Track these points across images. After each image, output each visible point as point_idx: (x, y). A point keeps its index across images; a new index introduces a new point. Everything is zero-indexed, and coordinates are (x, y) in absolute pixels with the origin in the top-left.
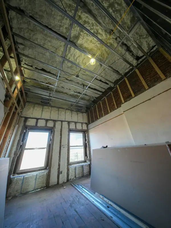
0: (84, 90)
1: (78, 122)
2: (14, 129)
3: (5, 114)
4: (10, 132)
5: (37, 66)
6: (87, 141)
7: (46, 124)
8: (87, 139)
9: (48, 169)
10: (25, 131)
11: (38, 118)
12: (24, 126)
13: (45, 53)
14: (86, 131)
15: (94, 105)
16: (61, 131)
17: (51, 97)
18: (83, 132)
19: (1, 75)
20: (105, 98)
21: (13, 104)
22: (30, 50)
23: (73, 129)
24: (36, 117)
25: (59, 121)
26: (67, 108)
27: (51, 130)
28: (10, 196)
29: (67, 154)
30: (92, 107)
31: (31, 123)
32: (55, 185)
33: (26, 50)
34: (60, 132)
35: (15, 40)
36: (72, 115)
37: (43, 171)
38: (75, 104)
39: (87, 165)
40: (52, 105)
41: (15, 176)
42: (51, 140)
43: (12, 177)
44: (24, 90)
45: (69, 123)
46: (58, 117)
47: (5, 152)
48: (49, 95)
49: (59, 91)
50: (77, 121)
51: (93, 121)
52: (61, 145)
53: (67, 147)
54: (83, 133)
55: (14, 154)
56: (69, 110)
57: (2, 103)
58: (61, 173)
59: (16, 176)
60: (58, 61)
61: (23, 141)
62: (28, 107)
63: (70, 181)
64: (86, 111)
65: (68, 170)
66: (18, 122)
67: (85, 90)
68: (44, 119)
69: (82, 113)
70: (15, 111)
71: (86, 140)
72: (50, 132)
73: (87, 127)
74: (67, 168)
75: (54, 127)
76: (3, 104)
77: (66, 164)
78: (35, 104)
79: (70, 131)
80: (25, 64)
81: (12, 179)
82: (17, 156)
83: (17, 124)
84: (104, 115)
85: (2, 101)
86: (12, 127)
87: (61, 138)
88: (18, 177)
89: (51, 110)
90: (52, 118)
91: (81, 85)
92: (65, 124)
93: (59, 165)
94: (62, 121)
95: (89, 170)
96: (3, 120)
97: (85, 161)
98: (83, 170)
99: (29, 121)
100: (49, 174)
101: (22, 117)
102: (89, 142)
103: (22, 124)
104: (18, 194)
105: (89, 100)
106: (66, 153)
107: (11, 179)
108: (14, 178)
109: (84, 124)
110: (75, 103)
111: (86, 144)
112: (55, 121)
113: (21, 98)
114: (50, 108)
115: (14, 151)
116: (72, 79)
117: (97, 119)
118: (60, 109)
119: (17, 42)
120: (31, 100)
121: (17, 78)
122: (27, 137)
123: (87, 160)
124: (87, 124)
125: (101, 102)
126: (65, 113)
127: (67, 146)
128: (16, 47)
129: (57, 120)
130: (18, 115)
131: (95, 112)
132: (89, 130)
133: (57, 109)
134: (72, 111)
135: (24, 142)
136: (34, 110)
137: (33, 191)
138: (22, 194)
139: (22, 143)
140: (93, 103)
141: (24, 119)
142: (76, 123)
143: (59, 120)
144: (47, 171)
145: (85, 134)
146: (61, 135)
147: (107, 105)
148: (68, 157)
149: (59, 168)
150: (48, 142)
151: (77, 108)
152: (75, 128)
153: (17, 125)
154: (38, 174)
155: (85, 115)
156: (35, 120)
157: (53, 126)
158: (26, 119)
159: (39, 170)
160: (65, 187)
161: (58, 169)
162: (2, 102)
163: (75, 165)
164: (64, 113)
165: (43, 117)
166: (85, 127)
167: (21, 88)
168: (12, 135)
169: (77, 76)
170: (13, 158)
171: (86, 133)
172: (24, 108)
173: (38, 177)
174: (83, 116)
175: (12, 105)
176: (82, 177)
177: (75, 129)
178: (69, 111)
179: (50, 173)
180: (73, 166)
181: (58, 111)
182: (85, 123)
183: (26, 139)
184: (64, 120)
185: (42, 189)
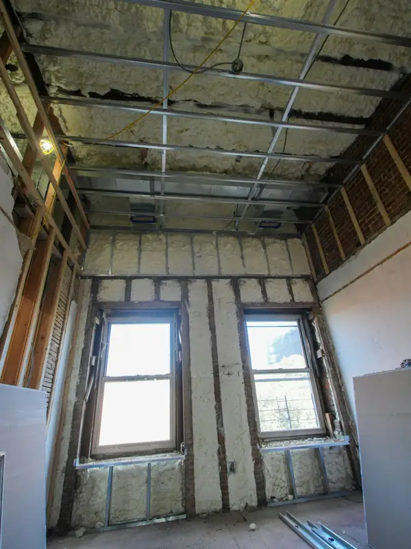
0: (274, 130)
1: (273, 273)
2: (65, 312)
3: (25, 258)
4: (54, 320)
5: (93, 85)
6: (321, 347)
7: (157, 292)
8: (319, 340)
9: (183, 450)
10: (97, 322)
11: (128, 275)
12: (93, 304)
13: (104, 18)
14: (310, 310)
15: (331, 191)
16: (211, 315)
17: (159, 194)
18: (299, 316)
19: (3, 149)
20: (382, 143)
21: (48, 231)
22: (62, 30)
23: (253, 304)
24: (123, 274)
25: (198, 280)
26: (221, 227)
27: (176, 313)
28: (81, 526)
29: (244, 398)
30: (325, 202)
31: (112, 292)
32: (216, 512)
33: (49, 35)
34: (207, 320)
35: (14, 8)
36: (242, 249)
37: (168, 456)
38: (248, 203)
39: (336, 451)
40: (168, 226)
41: (85, 464)
42: (180, 349)
43: (78, 464)
44: (77, 189)
45: (235, 282)
46: (194, 264)
47: (50, 385)
48: (152, 187)
49: (182, 165)
50: (265, 273)
51: (336, 263)
52: (217, 366)
53: (241, 374)
54: (299, 321)
55: (77, 394)
56: (228, 234)
57: (9, 218)
58: (233, 470)
59: (91, 464)
60: (154, 33)
61: (96, 353)
62: (97, 244)
63: (272, 504)
64: (301, 230)
65: (258, 460)
66: (76, 292)
67: (281, 127)
68: (150, 278)
69: (285, 237)
70: (58, 254)
71: (315, 346)
72: (174, 319)
73: (314, 290)
74: (253, 454)
75: (183, 301)
76: (11, 222)
77: (247, 439)
78: (115, 231)
79: (247, 311)
80: (60, 90)
81: (79, 473)
82: (84, 398)
83: (72, 299)
84: (387, 220)
85: (6, 211)
86: (56, 307)
87: (214, 338)
88: (95, 468)
89: (167, 244)
90: (173, 272)
91: (259, 112)
92: (222, 289)
93: (221, 439)
94: (209, 279)
95: (349, 471)
96: (21, 275)
97: (325, 434)
98: (322, 470)
99: (104, 288)
100: (190, 468)
101: (84, 278)
102: (330, 352)
103: (86, 300)
104: (101, 523)
105: (303, 177)
106: (239, 396)
107: (77, 470)
108: (84, 469)
109: (297, 280)
110: (247, 198)
111: (319, 361)
112: (184, 280)
113: (70, 213)
114: (162, 237)
115: (75, 384)
116: (220, 100)
117: (353, 246)
118: (197, 238)
119: (20, 14)
120: (104, 222)
121: (47, 146)
122: (108, 341)
123: (334, 427)
124: (313, 282)
125: (364, 168)
126: (217, 247)
127: (240, 367)
128: (22, 33)
129: (191, 274)
130: (72, 270)
131: (343, 219)
132: (326, 304)
133: (187, 239)
134: (240, 236)
135: (102, 355)
136: (115, 251)
137: (144, 524)
138: (112, 525)
139: (94, 357)
140: (324, 185)
141: (89, 282)
142: (262, 280)
143: (197, 274)
144: (181, 456)
145: (310, 322)
146: (212, 329)
147: (396, 170)
148: (248, 411)
149: (222, 452)
150: (173, 355)
151: (260, 220)
152: (262, 300)
153: (73, 302)
154: (153, 464)
155: (297, 245)
156: (122, 283)
157: (179, 299)
158: (97, 281)
159: (157, 452)
160: (253, 526)
161: (219, 453)
162: (5, 214)
163: (284, 445)
164: (212, 247)
165: (143, 272)
166: (302, 294)
167: (63, 178)
168: (61, 334)
169: (237, 68)
170: (75, 405)
171: (311, 317)
172: (88, 247)
173: (153, 474)
174: (288, 249)
175: (44, 233)
176: (320, 494)
177: (262, 304)
178: (231, 238)
179: (192, 463)
180: (273, 446)
181: (192, 243)
182: (302, 277)
183: (104, 348)
184: (215, 272)
185: (171, 519)
